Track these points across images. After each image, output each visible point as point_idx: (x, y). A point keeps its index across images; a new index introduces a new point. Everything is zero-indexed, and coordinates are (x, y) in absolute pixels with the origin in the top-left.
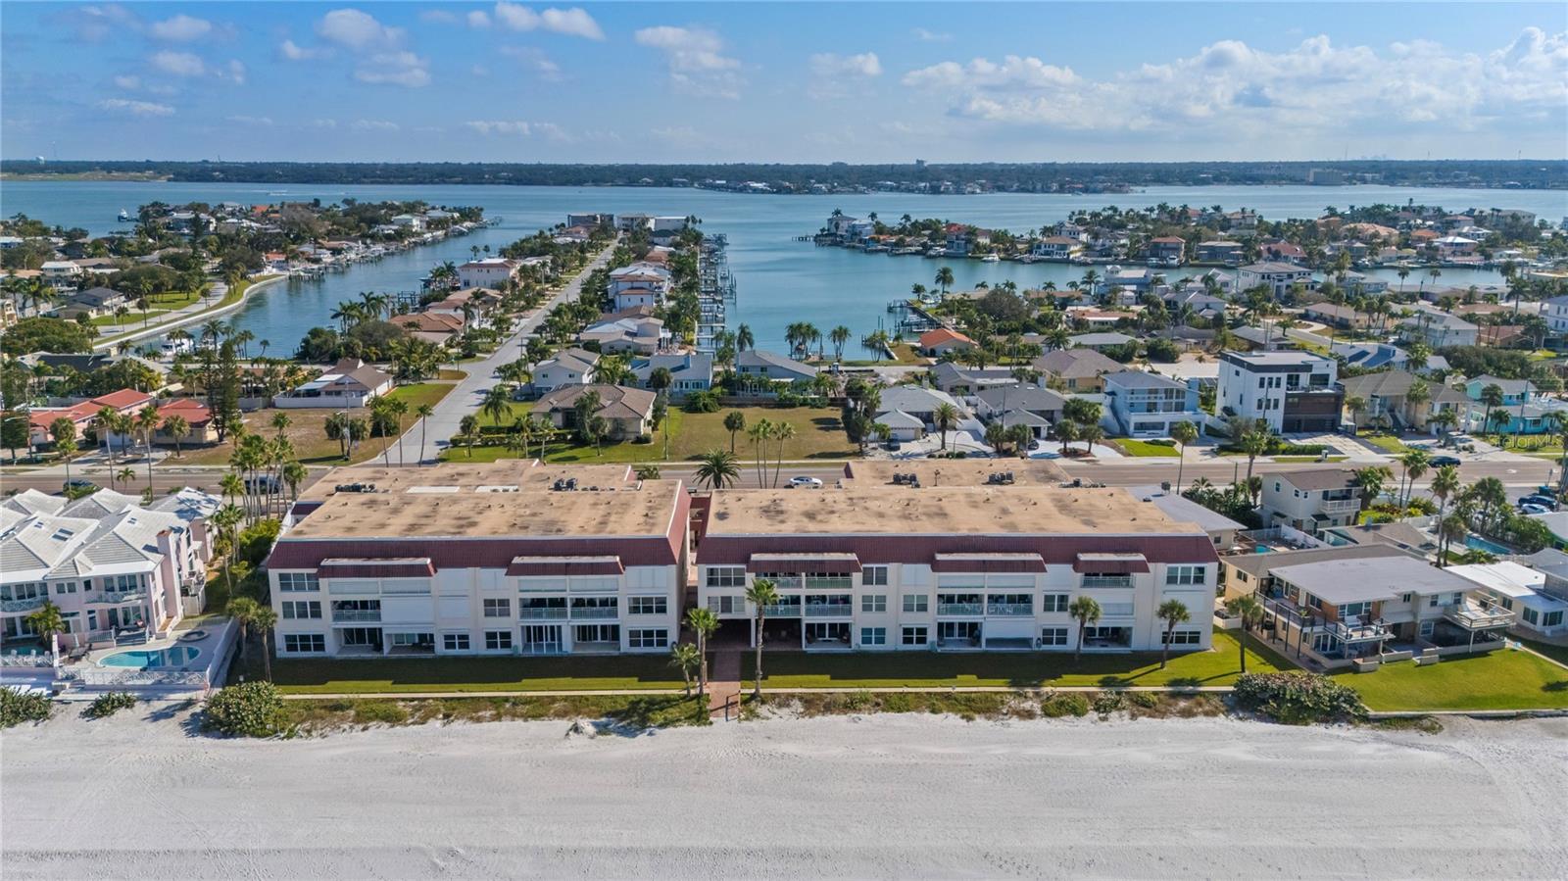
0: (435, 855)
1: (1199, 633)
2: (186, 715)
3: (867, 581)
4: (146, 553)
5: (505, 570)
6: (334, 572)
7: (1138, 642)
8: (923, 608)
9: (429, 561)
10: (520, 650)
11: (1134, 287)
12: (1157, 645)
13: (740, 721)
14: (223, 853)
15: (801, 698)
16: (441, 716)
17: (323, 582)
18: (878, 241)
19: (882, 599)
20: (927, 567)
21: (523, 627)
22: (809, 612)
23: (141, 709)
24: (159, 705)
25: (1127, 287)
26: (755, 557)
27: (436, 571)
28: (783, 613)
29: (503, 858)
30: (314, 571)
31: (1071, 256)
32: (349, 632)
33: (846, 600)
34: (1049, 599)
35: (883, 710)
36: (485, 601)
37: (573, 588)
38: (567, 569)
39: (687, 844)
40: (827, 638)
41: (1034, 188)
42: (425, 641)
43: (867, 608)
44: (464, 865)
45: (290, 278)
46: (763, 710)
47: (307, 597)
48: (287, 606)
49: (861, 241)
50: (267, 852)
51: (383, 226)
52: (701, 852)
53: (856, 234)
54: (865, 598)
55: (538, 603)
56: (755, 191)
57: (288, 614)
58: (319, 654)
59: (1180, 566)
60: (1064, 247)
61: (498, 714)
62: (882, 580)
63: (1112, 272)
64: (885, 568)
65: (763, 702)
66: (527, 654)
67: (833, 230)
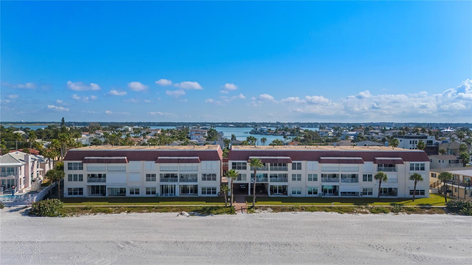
0: (119, 243)
1: (424, 191)
2: (24, 210)
3: (294, 168)
4: (20, 161)
5: (155, 162)
6: (89, 161)
7: (400, 194)
8: (315, 179)
9: (126, 158)
10: (159, 195)
11: (353, 137)
12: (408, 195)
13: (248, 213)
14: (24, 243)
15: (271, 207)
16: (126, 212)
17: (85, 165)
18: (269, 132)
19: (300, 175)
20: (317, 162)
21: (160, 185)
22: (271, 181)
23: (6, 209)
24: (13, 208)
25: (351, 137)
26: (250, 157)
27: (128, 162)
28: (261, 181)
29: (150, 244)
30: (81, 162)
31: (329, 135)
32: (93, 187)
33: (285, 176)
34: (365, 176)
35: (305, 211)
36: (147, 175)
37: (181, 170)
38: (179, 161)
39: (233, 240)
40: (278, 193)
41: (312, 126)
42: (123, 191)
43: (294, 179)
44: (132, 247)
45: (90, 138)
46: (257, 211)
47: (78, 172)
48: (70, 176)
49: (264, 133)
50: (44, 242)
51: (120, 129)
52: (239, 243)
53: (262, 131)
54: (294, 175)
55: (167, 176)
56: (230, 127)
57: (70, 179)
58: (81, 196)
59: (415, 163)
60: (327, 132)
61: (150, 211)
62: (300, 168)
63: (346, 132)
64: (301, 163)
65: (256, 209)
66: (162, 196)
67: (255, 130)
